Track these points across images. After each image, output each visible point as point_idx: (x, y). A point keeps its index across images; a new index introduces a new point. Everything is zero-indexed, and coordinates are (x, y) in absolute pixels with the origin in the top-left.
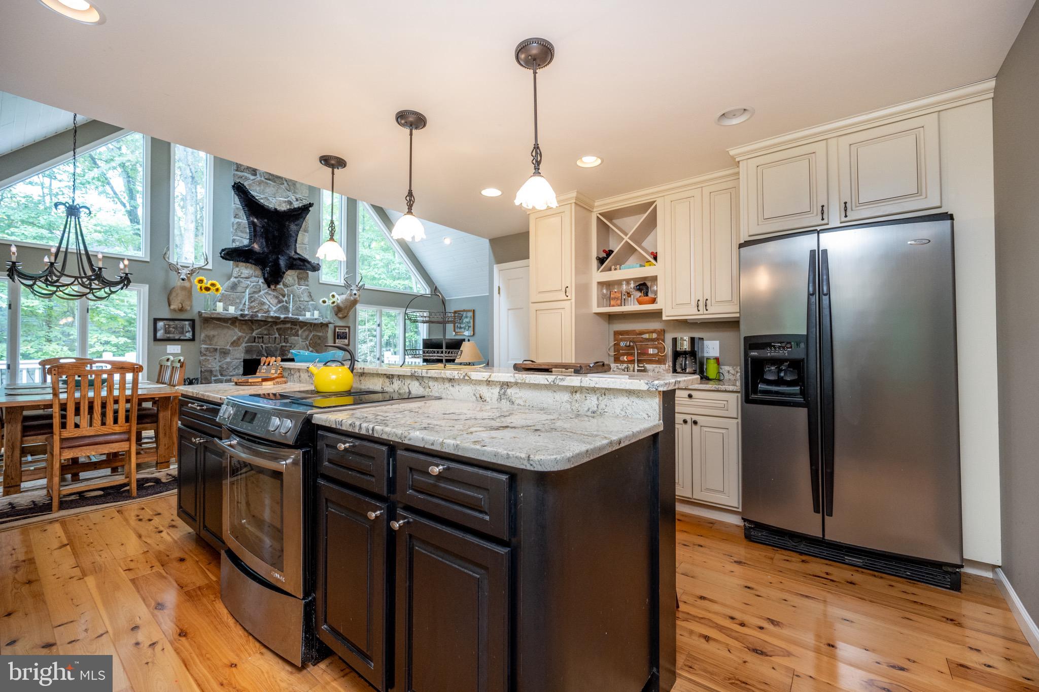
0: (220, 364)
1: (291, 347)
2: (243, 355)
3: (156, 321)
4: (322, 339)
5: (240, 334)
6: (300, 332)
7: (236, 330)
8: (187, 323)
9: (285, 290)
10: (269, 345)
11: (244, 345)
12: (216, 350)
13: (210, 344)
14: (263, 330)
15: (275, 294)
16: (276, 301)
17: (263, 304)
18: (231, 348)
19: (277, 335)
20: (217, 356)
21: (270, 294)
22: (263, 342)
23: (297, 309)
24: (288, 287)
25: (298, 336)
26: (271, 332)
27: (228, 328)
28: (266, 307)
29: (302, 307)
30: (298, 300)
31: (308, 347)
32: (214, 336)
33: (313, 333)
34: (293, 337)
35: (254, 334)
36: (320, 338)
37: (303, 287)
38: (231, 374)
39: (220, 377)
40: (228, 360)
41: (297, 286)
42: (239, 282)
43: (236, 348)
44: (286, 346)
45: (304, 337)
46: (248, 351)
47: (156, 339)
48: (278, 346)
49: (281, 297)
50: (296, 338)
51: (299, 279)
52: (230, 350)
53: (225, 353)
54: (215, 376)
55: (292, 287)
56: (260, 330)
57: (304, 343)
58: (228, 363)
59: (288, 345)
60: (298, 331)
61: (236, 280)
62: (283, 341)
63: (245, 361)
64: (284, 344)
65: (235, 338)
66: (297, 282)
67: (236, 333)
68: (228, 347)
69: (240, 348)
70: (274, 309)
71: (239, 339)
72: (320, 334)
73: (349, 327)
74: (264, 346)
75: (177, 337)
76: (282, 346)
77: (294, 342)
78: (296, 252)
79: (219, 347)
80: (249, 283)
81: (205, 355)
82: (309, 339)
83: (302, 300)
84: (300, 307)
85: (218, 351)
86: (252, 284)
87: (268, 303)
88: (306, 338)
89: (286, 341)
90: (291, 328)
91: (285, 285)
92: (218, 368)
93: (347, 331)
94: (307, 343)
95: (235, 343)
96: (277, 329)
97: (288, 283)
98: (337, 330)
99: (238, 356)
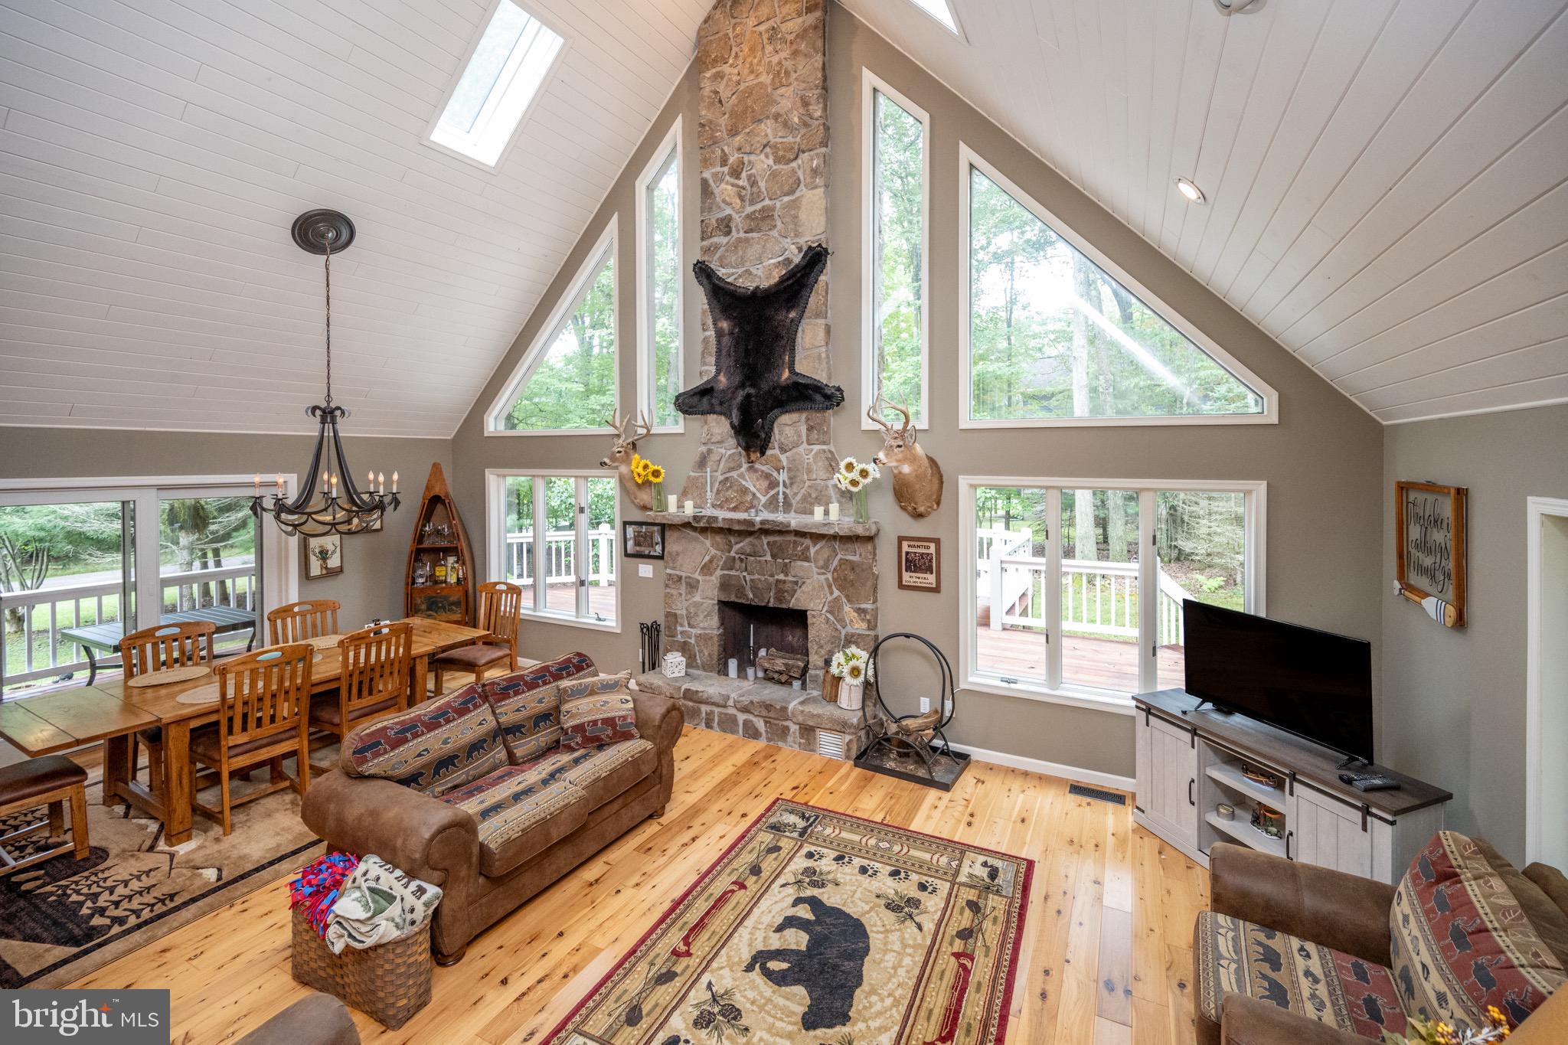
0: (686, 604)
1: (796, 583)
2: (716, 592)
3: (625, 524)
4: (858, 570)
5: (713, 551)
6: (813, 550)
7: (708, 543)
8: (656, 528)
9: (783, 458)
10: (756, 576)
11: (719, 573)
12: (680, 578)
13: (674, 568)
14: (745, 544)
15: (764, 468)
16: (766, 484)
17: (744, 491)
18: (700, 578)
19: (768, 558)
20: (683, 589)
21: (756, 471)
22: (746, 570)
23: (804, 499)
24: (786, 451)
25: (807, 559)
26: (759, 548)
27: (696, 540)
28: (749, 498)
29: (814, 495)
30: (806, 477)
31: (830, 587)
32: (678, 554)
33: (839, 556)
34: (799, 563)
35: (733, 554)
36: (853, 566)
37: (816, 448)
38: (701, 625)
39: (687, 628)
40: (697, 598)
41: (805, 445)
42: (709, 451)
43: (708, 578)
44: (784, 582)
45: (821, 563)
46: (725, 585)
47: (627, 555)
48: (771, 579)
49: (775, 474)
50: (806, 564)
51: (810, 429)
52: (698, 581)
53: (692, 586)
54: (682, 625)
55: (794, 450)
56: (742, 544)
57: (822, 577)
58: (697, 605)
59: (790, 578)
60: (807, 548)
61: (703, 449)
62: (779, 571)
63: (720, 602)
64: (781, 577)
65: (707, 558)
66: (804, 438)
67: (707, 548)
68: (696, 576)
69: (713, 578)
70: (763, 500)
71: (711, 561)
72: (855, 558)
73: (937, 542)
74: (748, 579)
75: (647, 552)
76: (778, 581)
77: (801, 574)
78: (792, 371)
79: (684, 575)
80: (723, 451)
81: (667, 586)
82: (832, 568)
83: (814, 477)
84: (810, 495)
85: (683, 581)
86: (729, 452)
87: (753, 489)
88: (825, 566)
89: (785, 569)
90: (795, 542)
91: (783, 450)
92: (684, 612)
93: (932, 550)
94: (829, 576)
95: (707, 569)
96: (768, 543)
97: (786, 442)
98: (905, 547)
99: (709, 594)
